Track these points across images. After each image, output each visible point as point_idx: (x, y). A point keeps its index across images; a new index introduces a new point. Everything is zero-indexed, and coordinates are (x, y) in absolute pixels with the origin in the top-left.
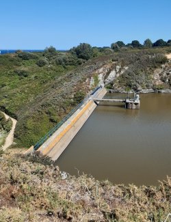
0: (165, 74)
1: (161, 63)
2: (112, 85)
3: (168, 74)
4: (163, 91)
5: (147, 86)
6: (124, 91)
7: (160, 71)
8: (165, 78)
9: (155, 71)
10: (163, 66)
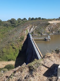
0: (50, 29)
1: (48, 25)
2: (33, 33)
3: (51, 28)
4: (50, 34)
5: (45, 33)
6: (37, 35)
7: (48, 27)
8: (50, 30)
9: (46, 28)
10: (49, 26)
